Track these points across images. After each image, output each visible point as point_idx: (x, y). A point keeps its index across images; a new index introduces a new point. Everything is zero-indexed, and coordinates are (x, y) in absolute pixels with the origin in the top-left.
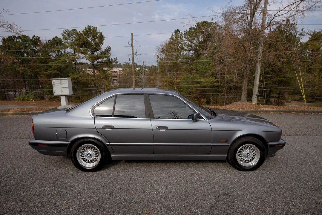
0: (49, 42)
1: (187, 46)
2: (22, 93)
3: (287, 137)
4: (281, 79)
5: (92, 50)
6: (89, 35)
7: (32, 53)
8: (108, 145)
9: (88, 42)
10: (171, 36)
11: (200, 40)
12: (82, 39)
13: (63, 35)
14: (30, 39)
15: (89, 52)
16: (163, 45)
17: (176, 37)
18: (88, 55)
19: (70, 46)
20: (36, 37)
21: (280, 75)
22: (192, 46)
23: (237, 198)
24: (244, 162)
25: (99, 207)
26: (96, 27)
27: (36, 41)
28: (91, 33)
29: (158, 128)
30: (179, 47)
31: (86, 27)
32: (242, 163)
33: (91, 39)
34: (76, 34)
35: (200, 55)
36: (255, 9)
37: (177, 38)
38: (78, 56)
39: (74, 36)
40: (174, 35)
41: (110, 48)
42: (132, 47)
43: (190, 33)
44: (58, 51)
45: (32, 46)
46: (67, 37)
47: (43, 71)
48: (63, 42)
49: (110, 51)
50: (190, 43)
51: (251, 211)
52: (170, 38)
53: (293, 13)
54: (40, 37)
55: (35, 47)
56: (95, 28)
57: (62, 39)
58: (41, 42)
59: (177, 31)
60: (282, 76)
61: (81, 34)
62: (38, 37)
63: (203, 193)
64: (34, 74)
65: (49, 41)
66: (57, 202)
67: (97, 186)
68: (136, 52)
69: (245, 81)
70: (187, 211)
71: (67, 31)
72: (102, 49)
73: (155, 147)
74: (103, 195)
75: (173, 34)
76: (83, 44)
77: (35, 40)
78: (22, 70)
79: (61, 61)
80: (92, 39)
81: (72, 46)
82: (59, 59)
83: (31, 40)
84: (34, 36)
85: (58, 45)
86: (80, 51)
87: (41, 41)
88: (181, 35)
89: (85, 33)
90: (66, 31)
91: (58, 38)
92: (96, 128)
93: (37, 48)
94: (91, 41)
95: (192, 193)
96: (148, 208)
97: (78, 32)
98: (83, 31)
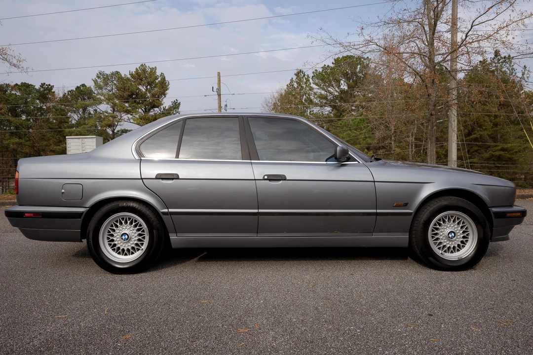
0: (68, 94)
1: (319, 97)
2: (9, 187)
3: (527, 226)
4: (497, 153)
5: (145, 107)
6: (142, 80)
7: (36, 114)
8: (164, 213)
9: (138, 92)
10: (288, 82)
11: (342, 87)
12: (129, 87)
13: (95, 82)
14: (36, 89)
15: (140, 110)
16: (275, 97)
17: (297, 83)
18: (137, 116)
19: (107, 99)
20: (47, 85)
21: (496, 146)
22: (327, 98)
23: (440, 308)
24: (445, 251)
25: (138, 323)
26: (156, 67)
27: (46, 92)
28: (146, 78)
29: (266, 177)
30: (303, 101)
31: (138, 68)
32: (442, 253)
33: (145, 87)
34: (118, 79)
35: (343, 113)
36: (437, 17)
37: (300, 85)
38: (119, 117)
39: (115, 83)
40: (294, 79)
41: (179, 104)
42: (219, 95)
43: (323, 75)
44: (85, 110)
45: (38, 101)
46: (102, 84)
47: (53, 146)
48: (94, 93)
49: (178, 108)
50: (323, 92)
51: (473, 328)
52: (288, 86)
53: (506, 23)
54: (53, 86)
55: (43, 103)
56: (154, 69)
57: (92, 87)
58: (55, 95)
59: (299, 73)
60: (499, 148)
61: (128, 79)
62: (49, 85)
63: (364, 302)
64: (36, 150)
65: (70, 91)
66: (48, 317)
67: (138, 294)
68: (226, 105)
69: (431, 143)
70: (330, 329)
71: (103, 75)
72: (164, 106)
73: (261, 217)
74: (148, 306)
75: (292, 78)
76: (130, 96)
77: (44, 90)
78: (13, 144)
79: (87, 126)
80: (147, 87)
81: (109, 99)
82: (85, 124)
83: (38, 91)
84: (43, 85)
85: (84, 99)
86: (124, 108)
87: (54, 92)
88: (308, 80)
89: (134, 78)
90: (100, 75)
91: (86, 86)
92: (142, 179)
93: (46, 105)
94: (144, 90)
95: (340, 302)
96: (246, 324)
97: (123, 76)
98: (131, 75)
